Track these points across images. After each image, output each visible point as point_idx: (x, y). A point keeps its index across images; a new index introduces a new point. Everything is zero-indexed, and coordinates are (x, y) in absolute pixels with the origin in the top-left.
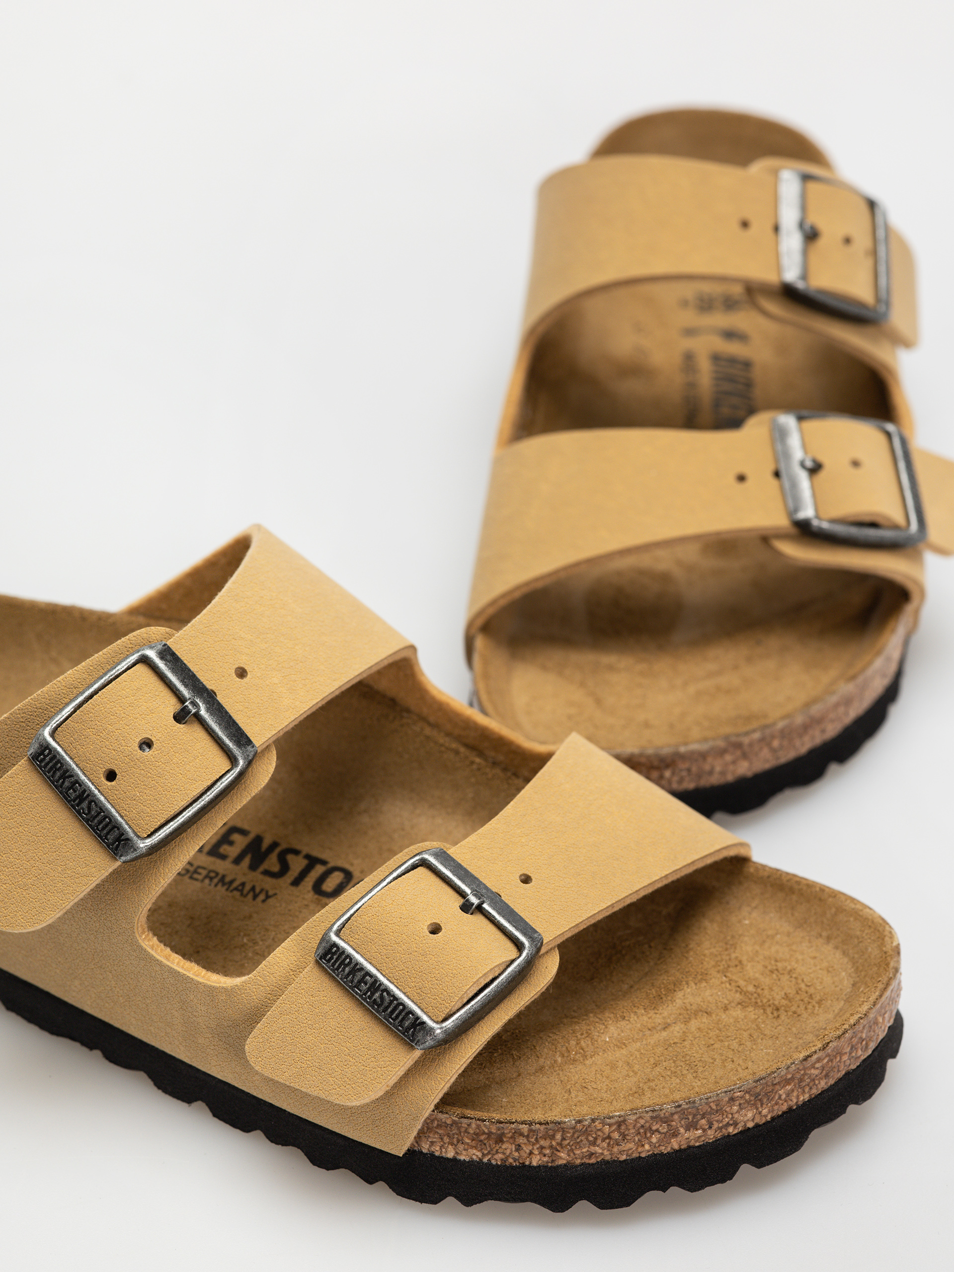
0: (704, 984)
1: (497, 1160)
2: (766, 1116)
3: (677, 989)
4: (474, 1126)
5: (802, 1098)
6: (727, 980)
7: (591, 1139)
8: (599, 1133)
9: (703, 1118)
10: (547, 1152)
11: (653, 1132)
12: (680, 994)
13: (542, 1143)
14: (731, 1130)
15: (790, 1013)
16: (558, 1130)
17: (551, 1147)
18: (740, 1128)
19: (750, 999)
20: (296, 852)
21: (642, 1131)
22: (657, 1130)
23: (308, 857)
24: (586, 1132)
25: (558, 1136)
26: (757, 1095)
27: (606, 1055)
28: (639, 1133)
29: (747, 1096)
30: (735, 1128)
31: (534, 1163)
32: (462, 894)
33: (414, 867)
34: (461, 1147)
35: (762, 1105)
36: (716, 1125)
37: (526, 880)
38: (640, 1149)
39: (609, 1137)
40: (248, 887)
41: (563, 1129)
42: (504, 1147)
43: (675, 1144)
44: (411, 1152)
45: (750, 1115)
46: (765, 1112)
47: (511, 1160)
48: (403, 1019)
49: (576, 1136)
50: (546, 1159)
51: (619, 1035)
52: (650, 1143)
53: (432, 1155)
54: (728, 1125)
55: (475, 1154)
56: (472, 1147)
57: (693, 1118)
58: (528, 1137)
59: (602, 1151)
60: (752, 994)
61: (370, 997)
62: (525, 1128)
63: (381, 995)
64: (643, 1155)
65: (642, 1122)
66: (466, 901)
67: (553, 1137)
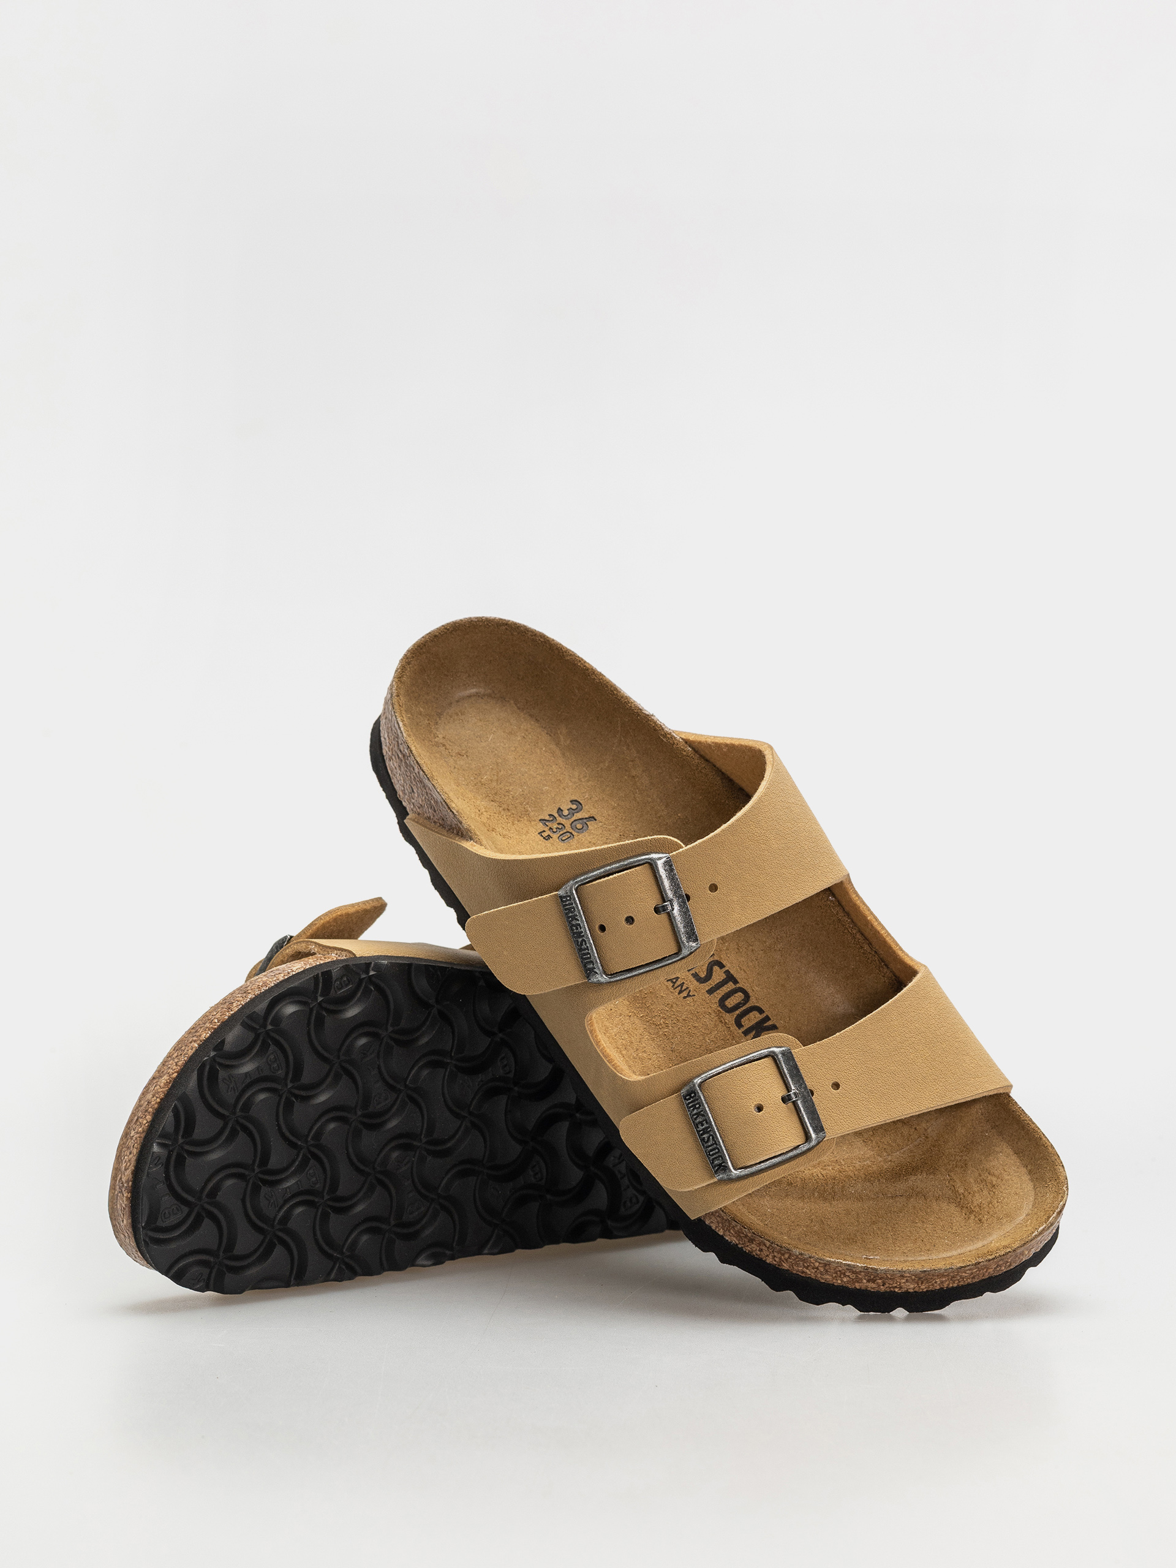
0: (932, 1176)
1: (747, 1249)
2: (922, 1289)
3: (913, 1174)
4: (738, 1227)
5: (951, 1285)
6: (949, 1178)
7: (805, 1265)
8: (812, 1264)
9: (880, 1279)
10: (777, 1260)
11: (845, 1276)
12: (913, 1178)
13: (776, 1254)
14: (896, 1290)
15: (977, 1219)
16: (788, 1253)
17: (780, 1258)
18: (903, 1290)
19: (957, 1197)
20: (721, 966)
21: (839, 1273)
22: (848, 1276)
23: (727, 972)
24: (804, 1260)
25: (787, 1256)
26: (920, 1278)
27: (847, 1202)
28: (837, 1273)
29: (913, 1277)
30: (899, 1290)
31: (768, 1262)
32: (788, 1089)
33: (766, 1056)
34: (727, 1233)
35: (922, 1284)
36: (887, 1285)
37: (836, 1086)
38: (834, 1281)
39: (817, 1268)
40: (678, 983)
41: (790, 1254)
42: (753, 1245)
43: (857, 1286)
44: (699, 1219)
45: (912, 1286)
46: (923, 1287)
47: (754, 1254)
48: (716, 1158)
49: (797, 1260)
50: (775, 1263)
51: (862, 1191)
52: (842, 1281)
53: (710, 1227)
54: (896, 1287)
55: (735, 1241)
56: (734, 1236)
57: (874, 1277)
58: (768, 1248)
59: (810, 1273)
60: (960, 1195)
61: (702, 1135)
62: (768, 1244)
63: (709, 1138)
64: (835, 1284)
65: (840, 1269)
66: (787, 1096)
67: (783, 1255)
